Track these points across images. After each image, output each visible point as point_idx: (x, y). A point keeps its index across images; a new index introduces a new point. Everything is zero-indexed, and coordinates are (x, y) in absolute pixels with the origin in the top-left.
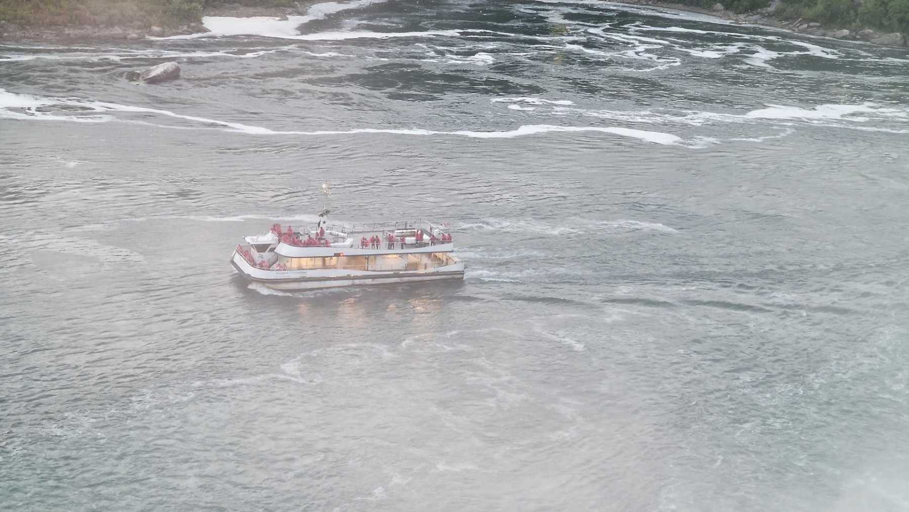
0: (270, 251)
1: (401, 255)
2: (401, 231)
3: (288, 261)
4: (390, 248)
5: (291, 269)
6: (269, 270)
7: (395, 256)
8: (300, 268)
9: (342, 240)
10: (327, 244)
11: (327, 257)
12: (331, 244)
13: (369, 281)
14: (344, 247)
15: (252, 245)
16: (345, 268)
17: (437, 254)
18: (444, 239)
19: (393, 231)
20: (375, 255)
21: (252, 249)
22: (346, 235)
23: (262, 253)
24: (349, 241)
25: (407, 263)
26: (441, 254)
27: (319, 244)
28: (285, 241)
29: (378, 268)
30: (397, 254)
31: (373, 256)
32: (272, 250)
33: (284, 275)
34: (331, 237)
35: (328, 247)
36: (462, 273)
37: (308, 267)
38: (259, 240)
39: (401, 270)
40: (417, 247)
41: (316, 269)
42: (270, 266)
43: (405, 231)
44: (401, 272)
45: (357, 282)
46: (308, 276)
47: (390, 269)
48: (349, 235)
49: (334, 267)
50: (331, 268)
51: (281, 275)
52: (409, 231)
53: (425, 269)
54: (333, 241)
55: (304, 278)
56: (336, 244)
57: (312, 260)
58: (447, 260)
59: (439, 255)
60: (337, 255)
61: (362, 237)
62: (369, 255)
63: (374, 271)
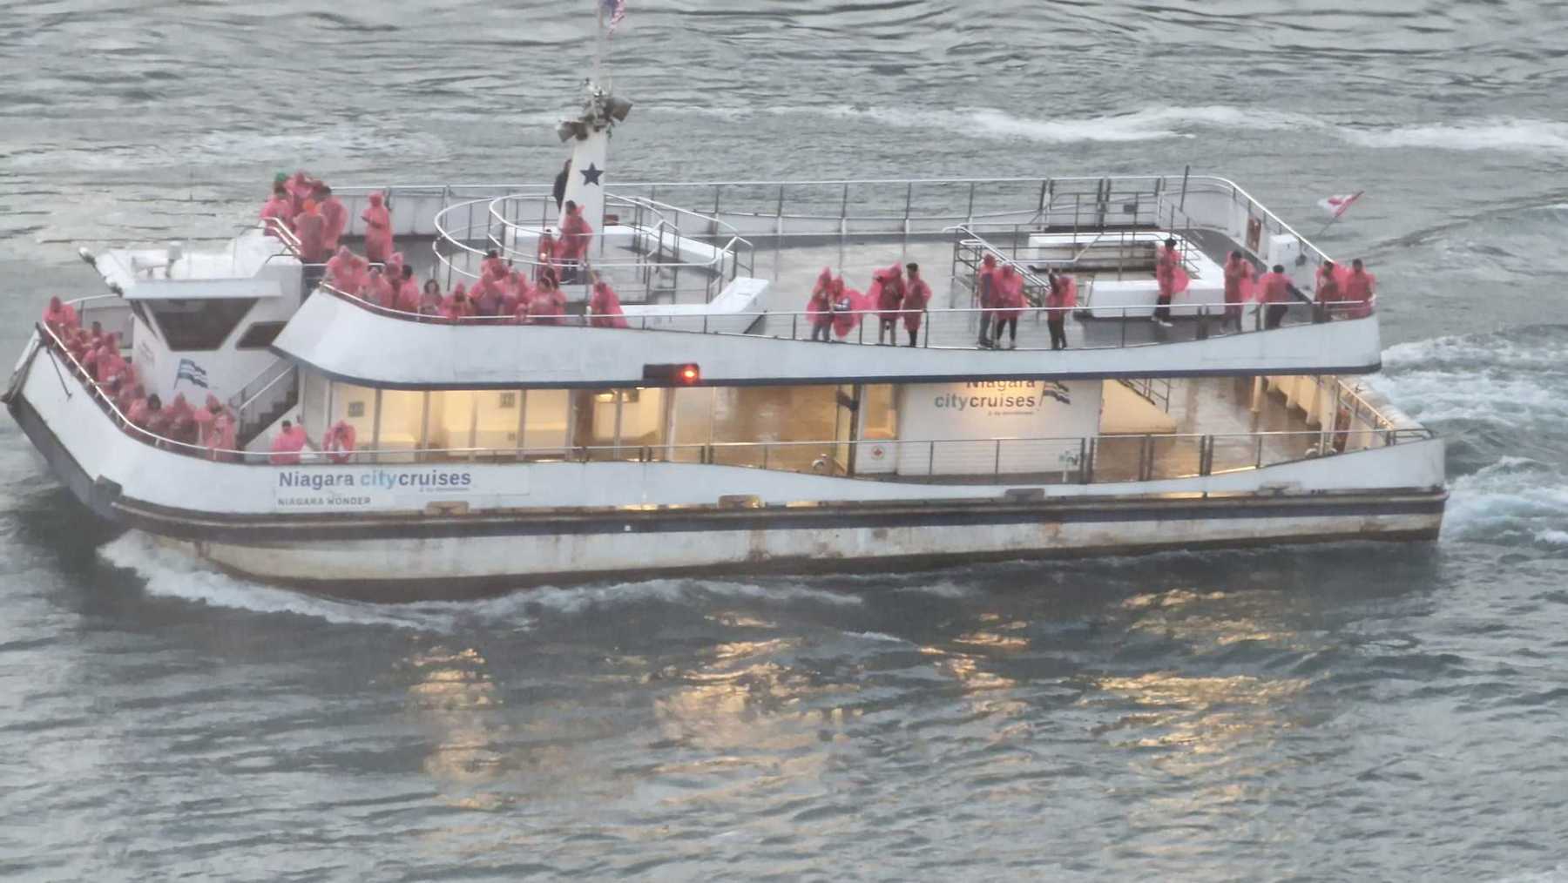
0: (249, 342)
1: (1058, 384)
2: (1066, 239)
3: (356, 409)
4: (986, 343)
5: (375, 458)
6: (240, 460)
7: (1021, 390)
8: (433, 452)
9: (699, 282)
10: (603, 311)
11: (604, 387)
12: (627, 311)
13: (856, 542)
14: (706, 328)
15: (137, 305)
16: (707, 457)
17: (1286, 384)
18: (1329, 291)
19: (1017, 239)
20: (900, 383)
21: (139, 325)
22: (723, 254)
23: (200, 357)
24: (738, 296)
25: (1090, 433)
26: (1308, 383)
27: (555, 305)
28: (346, 288)
29: (915, 462)
30: (1031, 378)
31: (886, 392)
32: (262, 337)
33: (324, 493)
34: (631, 263)
35: (610, 324)
36: (1431, 502)
37: (481, 449)
38: (180, 269)
39: (1054, 477)
40: (1161, 337)
41: (530, 459)
42: (245, 438)
43: (1086, 239)
44: (1053, 491)
45: (781, 543)
46: (475, 504)
47: (987, 467)
48: (744, 258)
49: (645, 451)
50: (623, 457)
51: (308, 492)
52: (1115, 237)
53: (1205, 471)
54: (638, 290)
55: (445, 511)
56: (663, 309)
57: (507, 403)
58: (1341, 420)
59: (1302, 392)
60: (663, 376)
61: (818, 272)
62: (859, 382)
63: (893, 477)
